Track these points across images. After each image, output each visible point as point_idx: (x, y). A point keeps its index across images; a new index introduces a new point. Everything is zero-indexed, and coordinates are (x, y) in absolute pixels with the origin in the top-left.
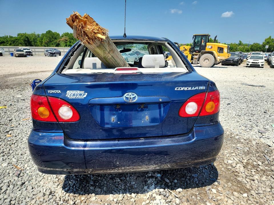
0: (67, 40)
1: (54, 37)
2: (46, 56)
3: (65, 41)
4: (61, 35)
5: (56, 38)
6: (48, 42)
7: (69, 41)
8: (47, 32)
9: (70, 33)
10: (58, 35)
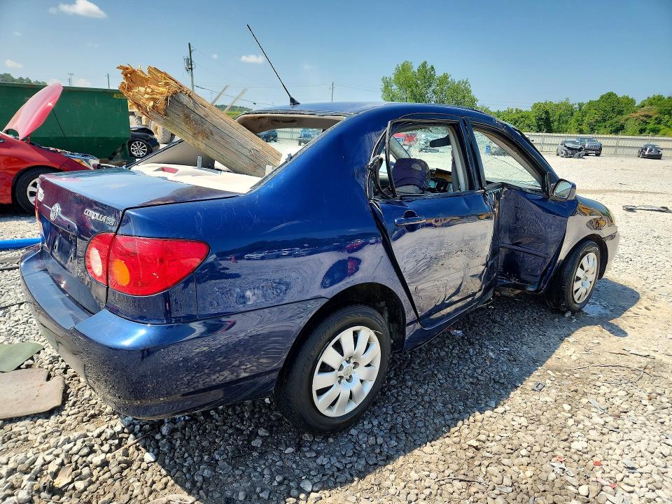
0: (651, 117)
1: (617, 109)
2: (558, 155)
3: (644, 119)
4: (638, 103)
5: (620, 113)
6: (597, 121)
7: (656, 119)
8: (602, 97)
9: (666, 97)
10: (633, 102)
